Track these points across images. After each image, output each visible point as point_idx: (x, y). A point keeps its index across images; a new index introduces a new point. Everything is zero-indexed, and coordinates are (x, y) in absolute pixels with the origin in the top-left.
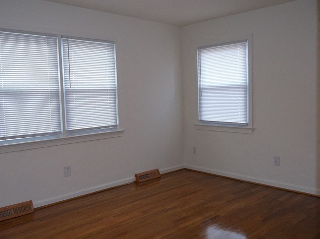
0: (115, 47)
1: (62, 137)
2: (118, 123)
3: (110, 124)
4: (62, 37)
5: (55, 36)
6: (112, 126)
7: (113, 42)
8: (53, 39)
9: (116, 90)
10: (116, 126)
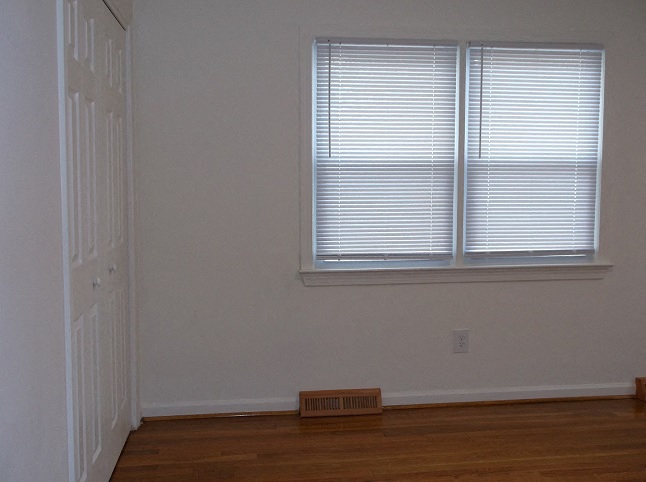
0: (603, 57)
1: (453, 265)
2: (596, 246)
3: (573, 247)
4: (470, 44)
5: (453, 43)
6: (578, 252)
7: (599, 46)
8: (447, 50)
9: (599, 165)
10: (589, 252)
